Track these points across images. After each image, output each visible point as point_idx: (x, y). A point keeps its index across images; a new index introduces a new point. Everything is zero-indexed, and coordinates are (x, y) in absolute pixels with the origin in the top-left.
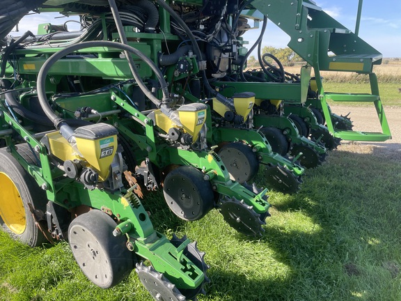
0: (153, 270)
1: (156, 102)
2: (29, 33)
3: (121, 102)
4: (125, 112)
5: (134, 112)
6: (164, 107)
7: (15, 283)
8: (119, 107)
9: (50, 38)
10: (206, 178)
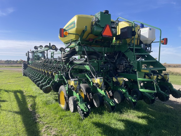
0: (80, 108)
1: (94, 76)
2: (75, 58)
3: (87, 76)
4: (88, 78)
5: (89, 78)
6: (95, 78)
7: (59, 115)
8: (87, 77)
9: (79, 60)
10: (101, 96)
